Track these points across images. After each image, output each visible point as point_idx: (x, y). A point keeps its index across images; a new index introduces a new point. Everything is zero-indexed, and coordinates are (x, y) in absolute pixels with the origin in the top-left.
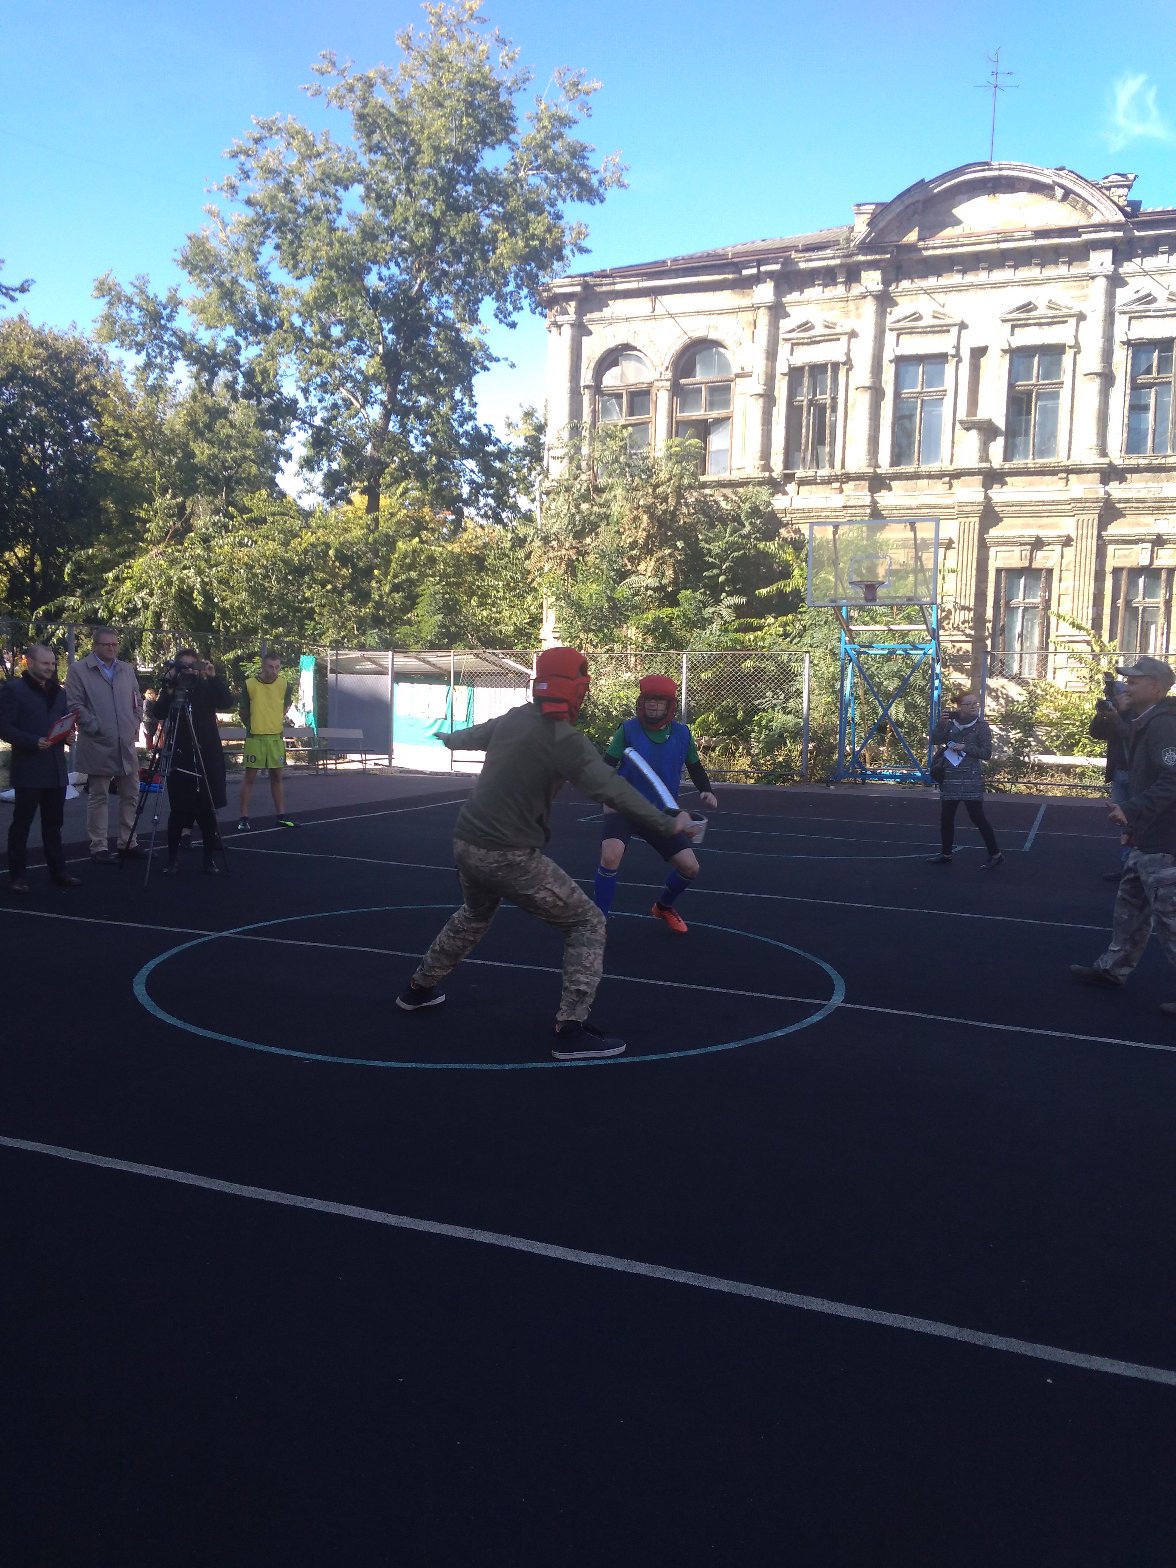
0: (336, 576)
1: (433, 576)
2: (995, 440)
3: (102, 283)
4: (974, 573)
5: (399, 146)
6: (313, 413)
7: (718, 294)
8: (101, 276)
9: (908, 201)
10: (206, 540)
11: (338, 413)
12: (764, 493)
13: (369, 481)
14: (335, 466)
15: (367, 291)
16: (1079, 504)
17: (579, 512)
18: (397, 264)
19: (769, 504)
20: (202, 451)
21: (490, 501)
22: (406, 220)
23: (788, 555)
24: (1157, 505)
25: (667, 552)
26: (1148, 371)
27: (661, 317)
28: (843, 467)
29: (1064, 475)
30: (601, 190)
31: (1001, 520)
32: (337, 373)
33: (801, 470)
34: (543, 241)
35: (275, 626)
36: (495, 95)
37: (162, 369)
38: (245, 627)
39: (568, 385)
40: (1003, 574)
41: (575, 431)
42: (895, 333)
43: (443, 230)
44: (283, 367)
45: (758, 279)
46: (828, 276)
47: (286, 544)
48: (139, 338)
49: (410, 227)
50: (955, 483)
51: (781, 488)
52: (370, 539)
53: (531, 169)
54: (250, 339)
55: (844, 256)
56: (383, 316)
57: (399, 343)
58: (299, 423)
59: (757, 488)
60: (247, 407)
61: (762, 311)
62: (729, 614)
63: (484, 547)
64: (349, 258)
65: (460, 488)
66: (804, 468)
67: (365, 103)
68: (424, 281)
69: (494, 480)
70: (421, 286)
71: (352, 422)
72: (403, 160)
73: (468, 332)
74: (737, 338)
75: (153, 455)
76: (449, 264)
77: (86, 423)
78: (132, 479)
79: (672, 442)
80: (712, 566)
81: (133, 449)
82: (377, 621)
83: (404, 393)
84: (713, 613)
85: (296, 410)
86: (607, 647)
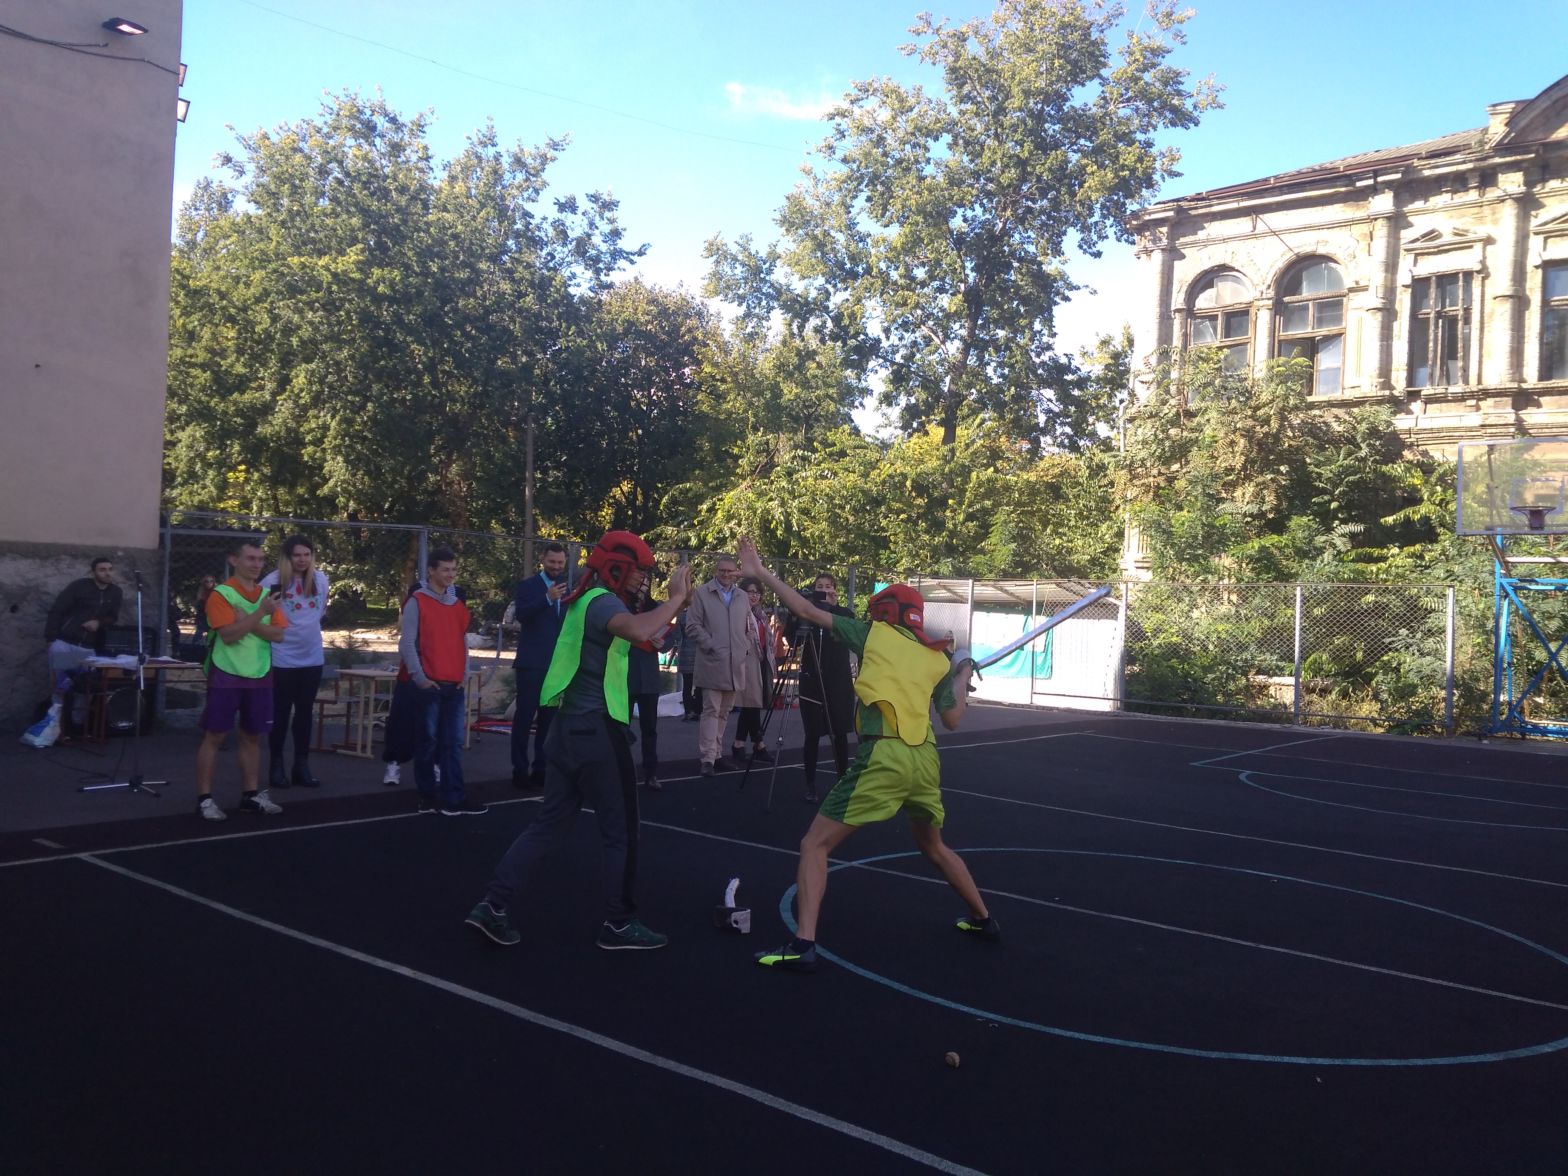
0: (911, 506)
1: (1008, 504)
3: (711, 244)
5: (988, 93)
6: (895, 350)
7: (1328, 208)
8: (711, 238)
9: (1556, 94)
10: (790, 474)
11: (918, 351)
12: (1384, 413)
13: (946, 413)
14: (913, 400)
15: (951, 232)
17: (1168, 438)
18: (982, 205)
19: (1389, 424)
20: (790, 391)
21: (1068, 430)
22: (993, 164)
23: (1416, 479)
25: (1269, 477)
27: (1263, 235)
28: (1480, 382)
30: (1196, 114)
32: (919, 312)
33: (1429, 387)
34: (1133, 171)
35: (851, 554)
36: (1086, 35)
37: (761, 318)
38: (823, 555)
39: (1157, 310)
41: (1164, 355)
42: (1542, 237)
43: (1029, 169)
44: (870, 310)
45: (1374, 190)
46: (1458, 182)
47: (865, 475)
48: (741, 291)
49: (996, 170)
51: (1404, 407)
52: (947, 470)
53: (1122, 102)
54: (839, 285)
55: (1477, 160)
56: (966, 255)
57: (980, 281)
58: (881, 361)
59: (1376, 407)
60: (833, 349)
61: (1380, 222)
62: (1344, 543)
63: (1062, 474)
64: (936, 203)
65: (1036, 417)
66: (1432, 384)
67: (957, 56)
68: (1008, 219)
69: (1072, 409)
70: (1005, 224)
71: (931, 358)
72: (993, 107)
73: (1050, 264)
74: (1350, 251)
75: (744, 397)
76: (1034, 201)
77: (687, 371)
78: (726, 419)
79: (1273, 363)
80: (1323, 491)
81: (728, 392)
82: (950, 550)
83: (983, 327)
84: (1324, 542)
85: (879, 349)
86: (1200, 578)
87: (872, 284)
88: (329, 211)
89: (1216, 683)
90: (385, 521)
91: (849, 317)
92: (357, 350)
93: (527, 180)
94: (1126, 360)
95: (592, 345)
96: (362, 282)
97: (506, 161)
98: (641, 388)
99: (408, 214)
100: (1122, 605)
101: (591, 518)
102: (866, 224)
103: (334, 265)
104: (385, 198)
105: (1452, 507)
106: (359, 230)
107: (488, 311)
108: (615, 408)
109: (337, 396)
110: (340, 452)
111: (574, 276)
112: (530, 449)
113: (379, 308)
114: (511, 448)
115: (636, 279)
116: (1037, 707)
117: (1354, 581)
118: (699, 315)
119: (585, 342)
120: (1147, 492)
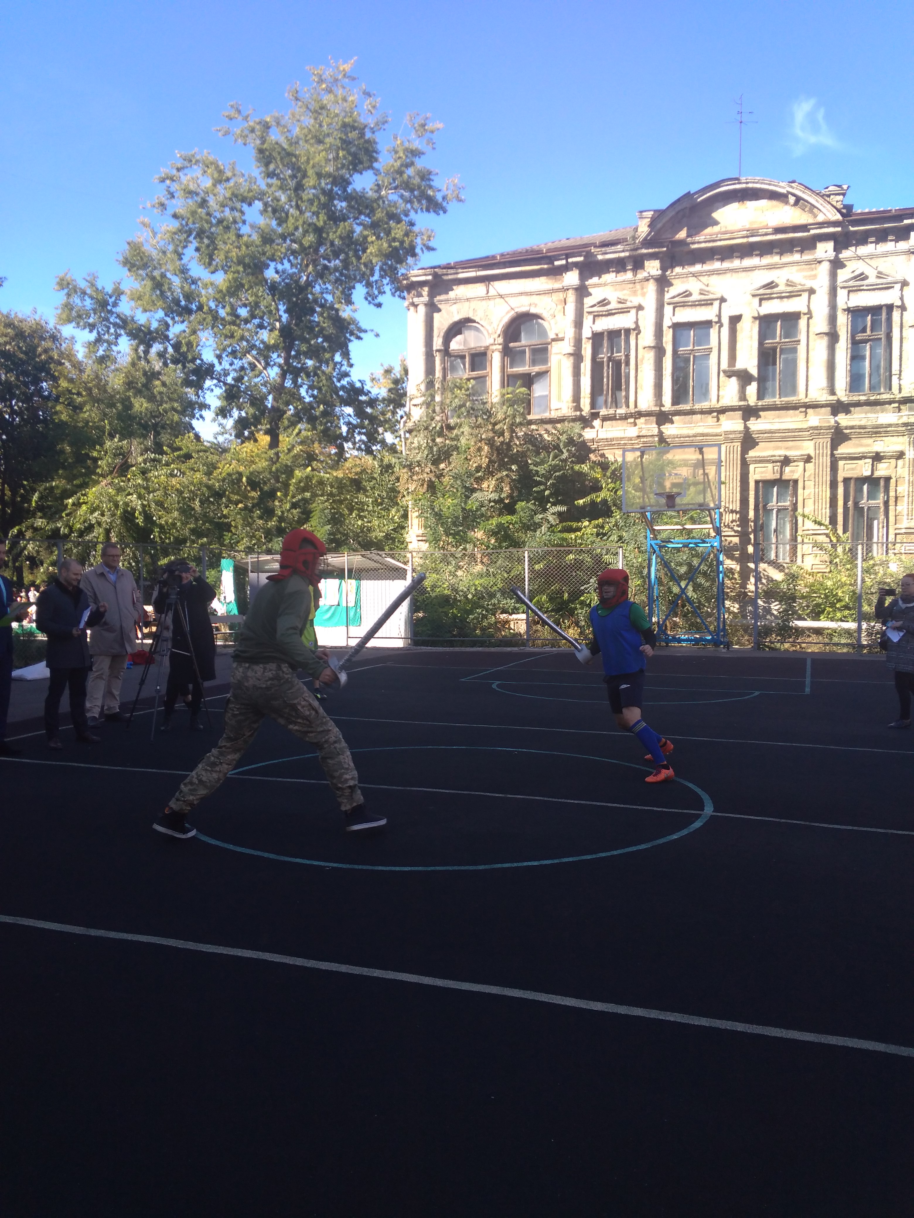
0: (246, 497)
1: (322, 495)
2: (750, 384)
3: (62, 280)
4: (739, 484)
5: (289, 172)
6: (226, 374)
7: (537, 280)
8: (61, 274)
9: (678, 207)
10: (144, 472)
11: (245, 374)
12: (577, 427)
13: (270, 424)
14: (243, 414)
15: (266, 281)
16: (815, 431)
17: (436, 445)
18: (289, 261)
19: (580, 436)
20: (140, 405)
21: (364, 438)
23: (597, 474)
24: (875, 430)
25: (505, 473)
26: (864, 330)
27: (494, 297)
28: (636, 406)
29: (804, 409)
30: (445, 204)
31: (757, 444)
32: (245, 343)
33: (604, 410)
34: (402, 243)
35: (200, 537)
36: (362, 135)
37: (109, 343)
38: (176, 539)
39: (424, 349)
40: (761, 484)
41: (430, 384)
42: (671, 307)
43: (324, 235)
44: (204, 340)
45: (566, 268)
46: (619, 265)
47: (208, 474)
48: (91, 320)
49: (299, 233)
50: (721, 417)
51: (589, 423)
53: (391, 189)
54: (177, 319)
55: (631, 250)
56: (279, 300)
57: (292, 320)
58: (215, 381)
59: (571, 424)
60: (175, 371)
61: (570, 292)
62: (554, 519)
63: (361, 473)
64: (253, 257)
65: (340, 428)
66: (606, 408)
67: (263, 141)
68: (310, 273)
69: (366, 422)
70: (308, 277)
71: (256, 380)
72: (293, 184)
73: (344, 311)
74: (552, 312)
75: (98, 408)
76: (330, 261)
77: (45, 385)
78: (83, 427)
79: (504, 391)
80: (540, 483)
81: (84, 404)
82: (279, 532)
83: (296, 357)
84: (542, 519)
85: (213, 372)
86: (461, 547)
87: (204, 319)
89: (475, 621)
91: (187, 346)
94: (404, 386)
100: (409, 568)
102: (196, 269)
105: (620, 493)
117: (561, 546)
118: (54, 338)
120: (422, 485)
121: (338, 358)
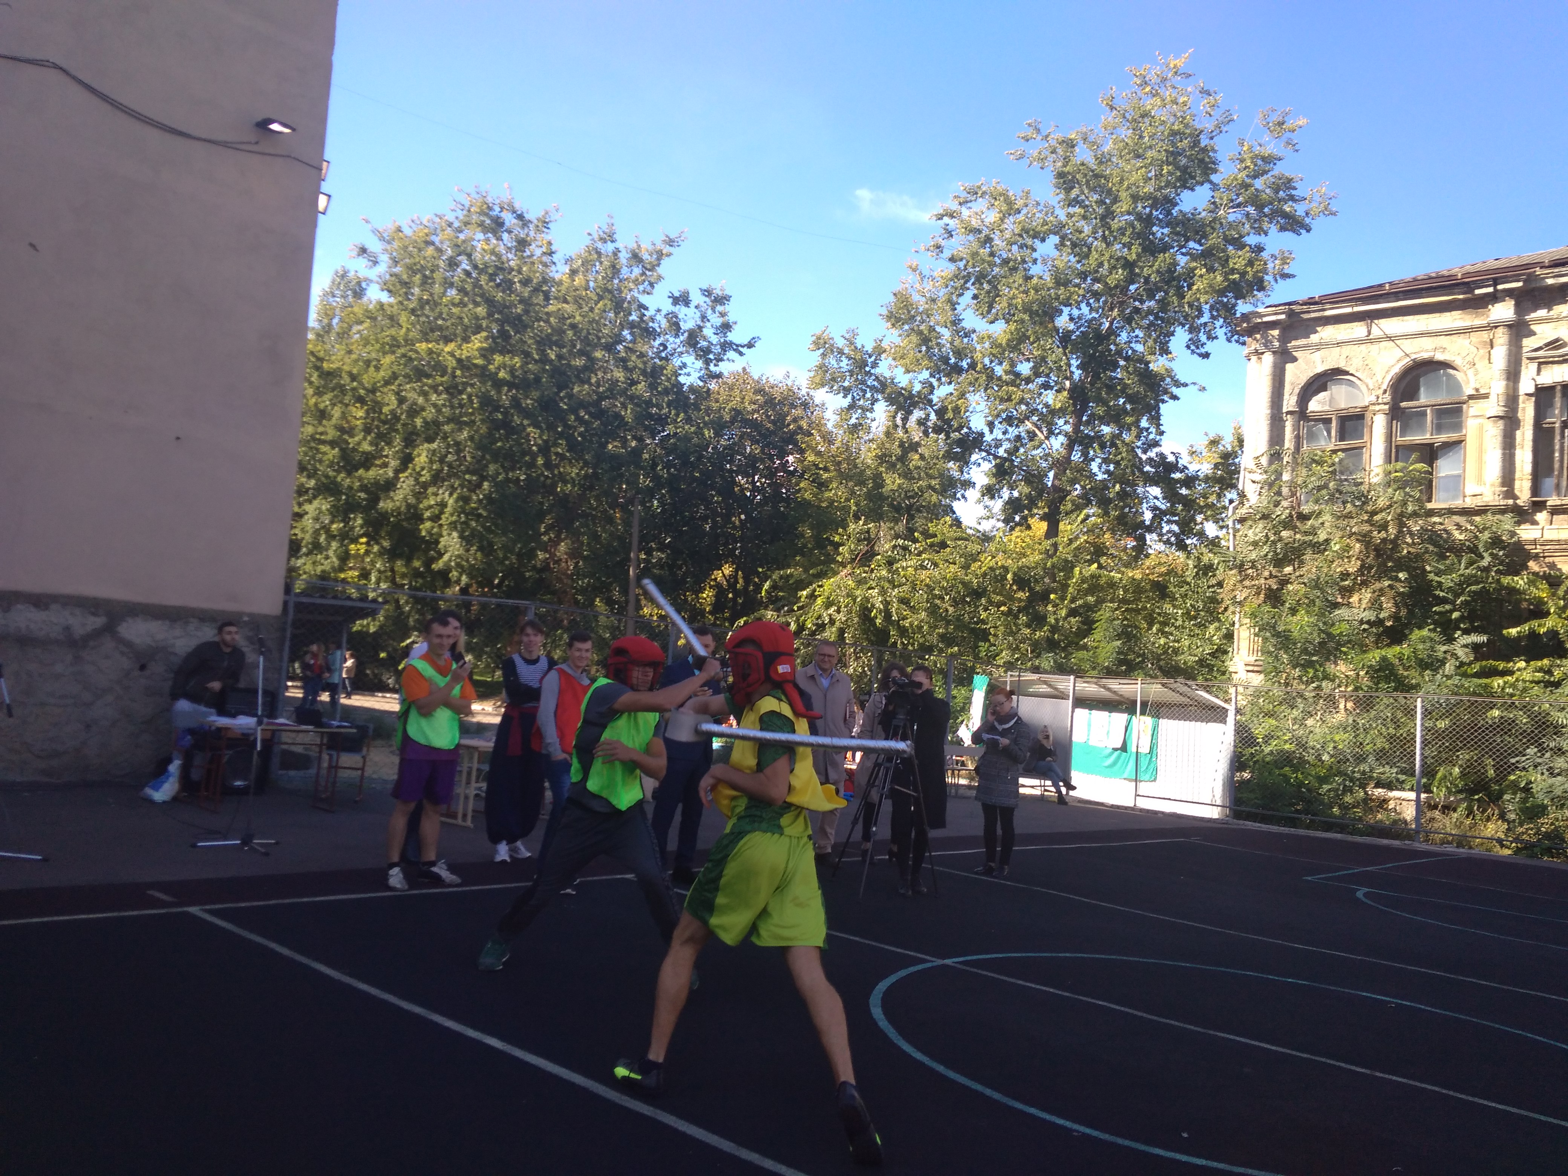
0: (1012, 599)
1: (1112, 601)
3: (819, 338)
5: (1096, 197)
6: (998, 444)
7: (1447, 314)
8: (818, 332)
10: (890, 563)
11: (1022, 445)
12: (1507, 522)
13: (1049, 507)
14: (1016, 494)
15: (1057, 331)
17: (1280, 539)
18: (1088, 304)
19: (1513, 534)
20: (892, 482)
21: (1175, 528)
23: (1542, 592)
25: (1387, 583)
27: (1378, 340)
30: (1307, 220)
32: (1023, 407)
33: (1554, 498)
34: (1243, 274)
35: (950, 645)
36: (1196, 143)
37: (864, 410)
38: (921, 645)
39: (1269, 411)
41: (1275, 457)
43: (1136, 270)
44: (974, 404)
45: (1494, 298)
47: (966, 567)
48: (846, 384)
49: (1103, 271)
51: (1529, 517)
52: (1049, 564)
53: (1233, 207)
54: (943, 379)
56: (1071, 353)
57: (1086, 378)
58: (984, 454)
59: (1498, 517)
60: (936, 441)
61: (1500, 331)
62: (1466, 654)
63: (1169, 573)
64: (1042, 303)
65: (1142, 514)
66: (1559, 495)
67: (1066, 160)
68: (1115, 319)
69: (1180, 507)
70: (1111, 323)
71: (1034, 452)
72: (1101, 210)
73: (1158, 363)
74: (1469, 358)
75: (847, 486)
76: (1142, 302)
77: (791, 459)
78: (827, 507)
79: (1390, 467)
80: (1444, 601)
81: (830, 480)
82: (1052, 645)
83: (1088, 423)
84: (1445, 652)
85: (982, 442)
86: (1314, 685)
87: (976, 379)
88: (457, 301)
89: (1332, 794)
90: (495, 596)
91: (953, 411)
92: (476, 431)
93: (643, 274)
94: (1237, 460)
95: (699, 432)
96: (484, 368)
97: (624, 257)
98: (746, 475)
99: (531, 305)
100: (1231, 708)
101: (693, 600)
102: (971, 320)
103: (459, 351)
104: (510, 289)
106: (483, 318)
107: (602, 398)
108: (719, 493)
109: (455, 475)
110: (455, 528)
111: (684, 365)
112: (635, 531)
113: (499, 392)
114: (617, 530)
115: (744, 369)
116: (1141, 810)
117: (1479, 695)
118: (805, 405)
119: (693, 429)
120: (1258, 594)
121: (1144, 423)
